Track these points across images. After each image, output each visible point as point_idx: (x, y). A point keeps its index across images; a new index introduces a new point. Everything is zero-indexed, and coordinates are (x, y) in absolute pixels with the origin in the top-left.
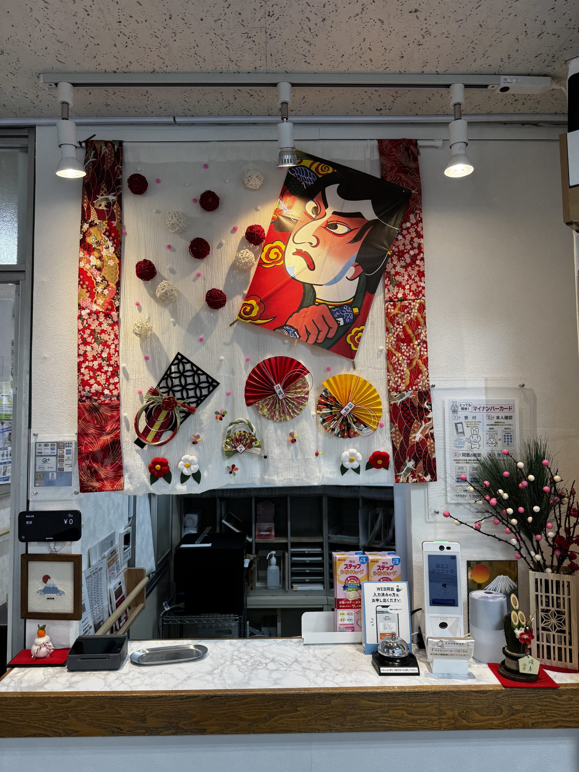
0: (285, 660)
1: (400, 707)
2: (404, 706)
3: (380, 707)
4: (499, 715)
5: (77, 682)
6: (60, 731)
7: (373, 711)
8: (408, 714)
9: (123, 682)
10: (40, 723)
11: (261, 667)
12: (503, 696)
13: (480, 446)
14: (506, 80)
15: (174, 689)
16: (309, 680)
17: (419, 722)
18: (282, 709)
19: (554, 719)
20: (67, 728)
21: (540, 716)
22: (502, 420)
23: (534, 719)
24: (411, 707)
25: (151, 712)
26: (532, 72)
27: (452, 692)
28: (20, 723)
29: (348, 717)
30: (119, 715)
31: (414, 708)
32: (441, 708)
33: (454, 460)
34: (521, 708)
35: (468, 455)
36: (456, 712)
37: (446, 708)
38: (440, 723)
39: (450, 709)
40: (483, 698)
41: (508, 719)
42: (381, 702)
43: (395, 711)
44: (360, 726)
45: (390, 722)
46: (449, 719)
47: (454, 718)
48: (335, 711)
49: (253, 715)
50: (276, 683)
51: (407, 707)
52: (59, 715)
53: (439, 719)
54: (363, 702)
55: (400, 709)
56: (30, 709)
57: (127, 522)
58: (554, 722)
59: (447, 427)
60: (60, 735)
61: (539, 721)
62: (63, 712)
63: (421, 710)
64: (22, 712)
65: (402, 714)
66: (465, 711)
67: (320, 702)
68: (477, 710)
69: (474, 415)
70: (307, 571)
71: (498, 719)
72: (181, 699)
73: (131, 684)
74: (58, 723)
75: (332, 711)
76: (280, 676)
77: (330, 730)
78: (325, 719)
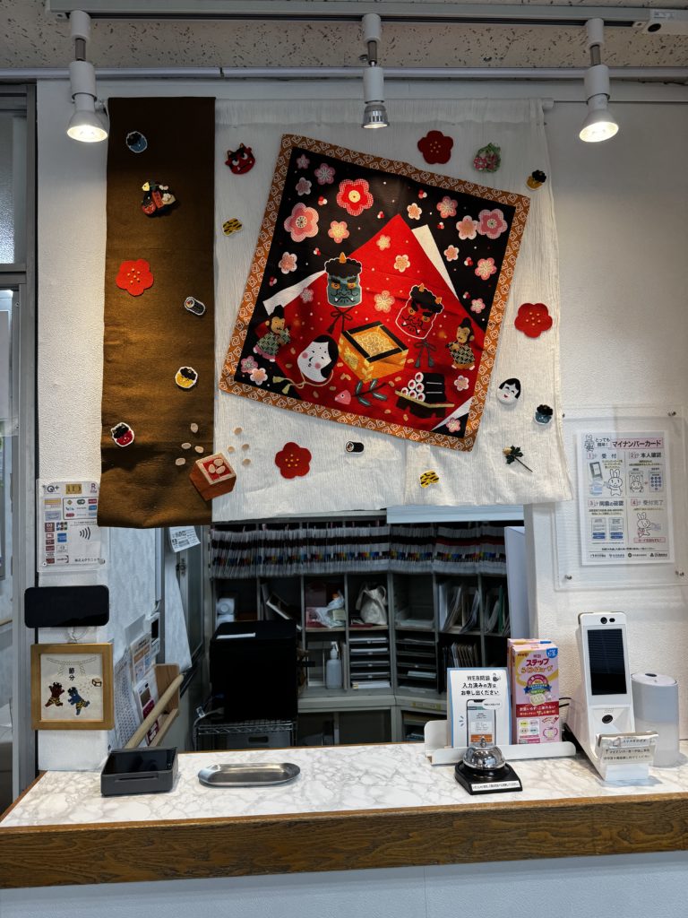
1: (542, 828)
2: (547, 825)
3: (517, 828)
4: (669, 832)
5: (113, 810)
6: (95, 876)
7: (508, 834)
8: (552, 835)
9: (174, 808)
10: (67, 866)
11: (354, 782)
12: (673, 809)
13: (621, 491)
14: (657, 14)
15: (245, 815)
16: (420, 796)
17: (567, 845)
18: (389, 836)
20: (104, 871)
22: (649, 459)
24: (556, 826)
25: (215, 846)
27: (608, 805)
28: (39, 868)
29: (476, 843)
30: (173, 852)
31: (561, 827)
32: (595, 826)
33: (591, 511)
35: (607, 504)
36: (615, 831)
37: (602, 826)
38: (594, 845)
39: (606, 827)
40: (648, 811)
41: (681, 838)
42: (518, 821)
43: (536, 833)
44: (492, 854)
45: (531, 847)
46: (605, 840)
47: (611, 839)
48: (459, 836)
49: (352, 845)
50: (377, 802)
51: (552, 826)
52: (92, 854)
53: (593, 840)
54: (495, 823)
55: (542, 830)
56: (52, 848)
57: (154, 607)
59: (580, 468)
60: (95, 882)
62: (97, 850)
63: (570, 829)
64: (42, 853)
65: (546, 837)
67: (439, 825)
68: (640, 827)
69: (614, 452)
70: (370, 665)
71: (667, 838)
72: (255, 828)
73: (186, 811)
74: (91, 864)
75: (454, 836)
76: (381, 793)
77: (453, 860)
78: (446, 847)
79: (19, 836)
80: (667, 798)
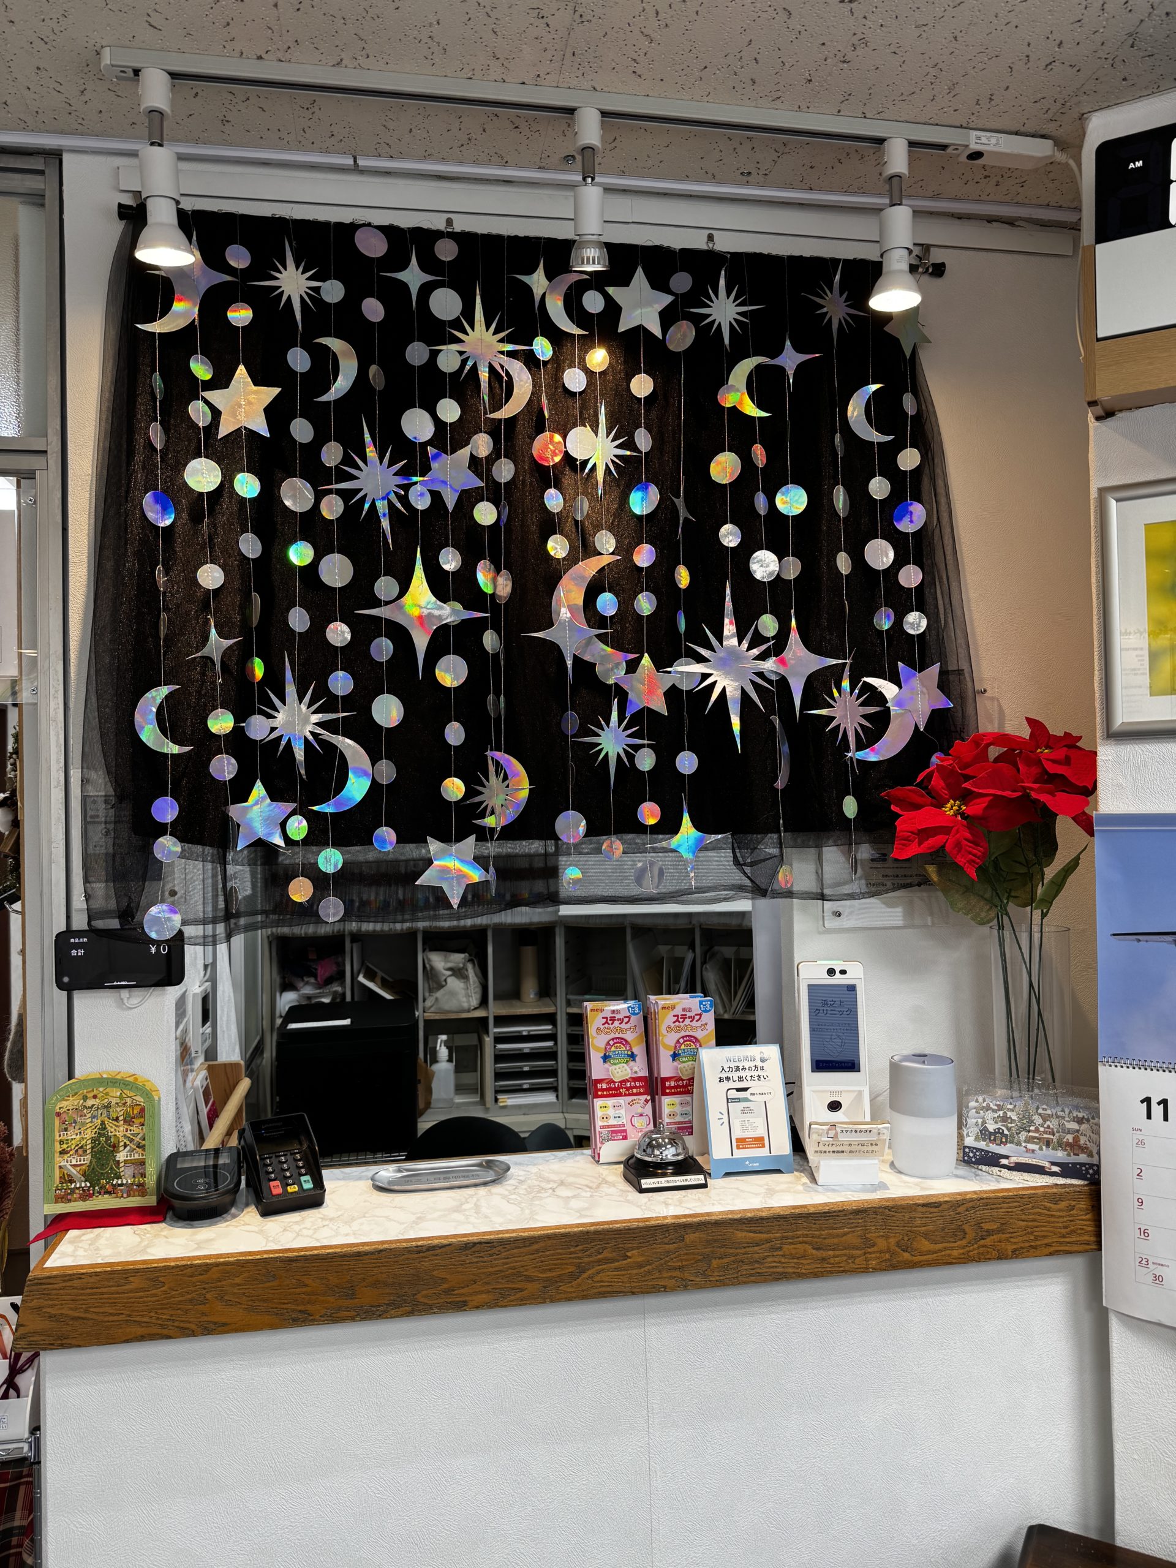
0: (586, 1182)
1: (801, 1239)
2: (807, 1236)
3: (767, 1241)
4: (961, 1240)
6: (193, 1326)
7: (756, 1249)
8: (814, 1249)
9: (298, 1235)
10: (152, 1314)
11: (547, 1194)
12: (967, 1211)
14: (979, 138)
15: (401, 1237)
17: (832, 1261)
18: (601, 1257)
19: (1046, 1241)
20: (206, 1319)
21: (1025, 1238)
23: (1015, 1243)
24: (819, 1237)
25: (364, 1279)
26: (1023, 129)
27: (885, 1208)
28: (111, 1318)
29: (714, 1262)
30: (304, 1290)
31: (825, 1238)
32: (867, 1235)
34: (995, 1227)
36: (893, 1241)
37: (877, 1234)
38: (867, 1260)
39: (882, 1236)
40: (935, 1215)
41: (976, 1246)
42: (768, 1232)
43: (792, 1246)
44: (735, 1276)
45: (786, 1265)
46: (881, 1252)
47: (888, 1251)
48: (693, 1254)
49: (550, 1270)
50: (582, 1216)
51: (813, 1237)
52: (189, 1296)
53: (865, 1253)
54: (740, 1234)
55: (800, 1243)
56: (131, 1291)
57: (202, 973)
58: (1047, 1245)
60: (193, 1334)
61: (1022, 1245)
62: (195, 1291)
63: (836, 1241)
64: (115, 1298)
65: (805, 1250)
66: (906, 1238)
67: (666, 1240)
68: (925, 1235)
70: (526, 1069)
71: (959, 1247)
72: (419, 1252)
73: (317, 1236)
74: (187, 1310)
75: (686, 1254)
77: (684, 1286)
78: (675, 1269)
79: (80, 1276)
80: (959, 1198)
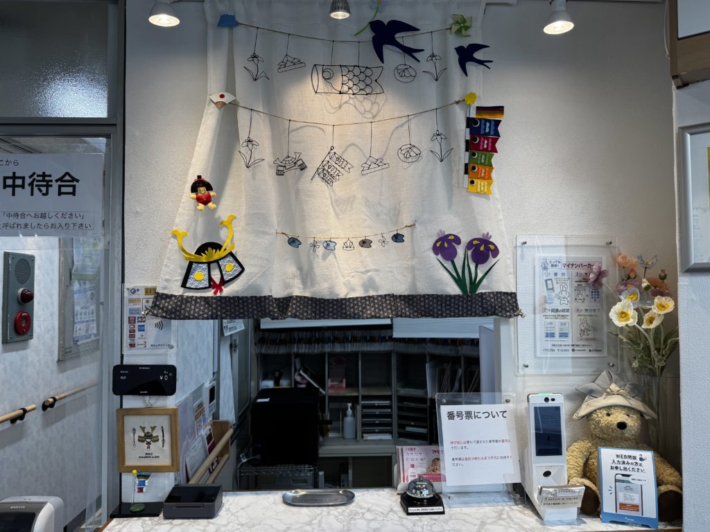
0: (382, 510)
13: (568, 301)
33: (544, 316)
35: (557, 311)
57: (212, 377)
69: (564, 271)
70: (377, 422)
